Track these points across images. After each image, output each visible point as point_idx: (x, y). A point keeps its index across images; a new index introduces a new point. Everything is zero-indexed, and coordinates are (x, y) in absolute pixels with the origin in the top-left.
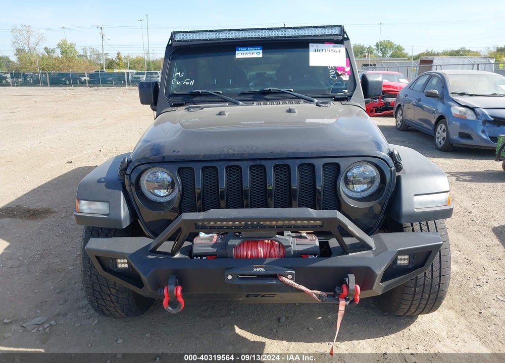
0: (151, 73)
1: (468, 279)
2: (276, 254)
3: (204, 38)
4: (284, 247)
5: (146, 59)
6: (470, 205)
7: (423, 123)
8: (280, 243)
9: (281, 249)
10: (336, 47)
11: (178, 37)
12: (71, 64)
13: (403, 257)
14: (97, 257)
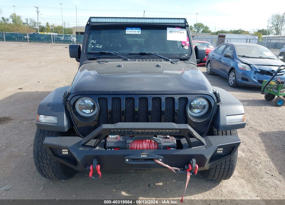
0: (67, 36)
1: (251, 161)
2: (153, 147)
3: (108, 21)
4: (158, 144)
5: (64, 27)
6: (249, 119)
7: (221, 71)
8: (155, 141)
9: (156, 145)
10: (182, 30)
11: (93, 20)
12: (19, 28)
13: (220, 149)
14: (50, 148)
